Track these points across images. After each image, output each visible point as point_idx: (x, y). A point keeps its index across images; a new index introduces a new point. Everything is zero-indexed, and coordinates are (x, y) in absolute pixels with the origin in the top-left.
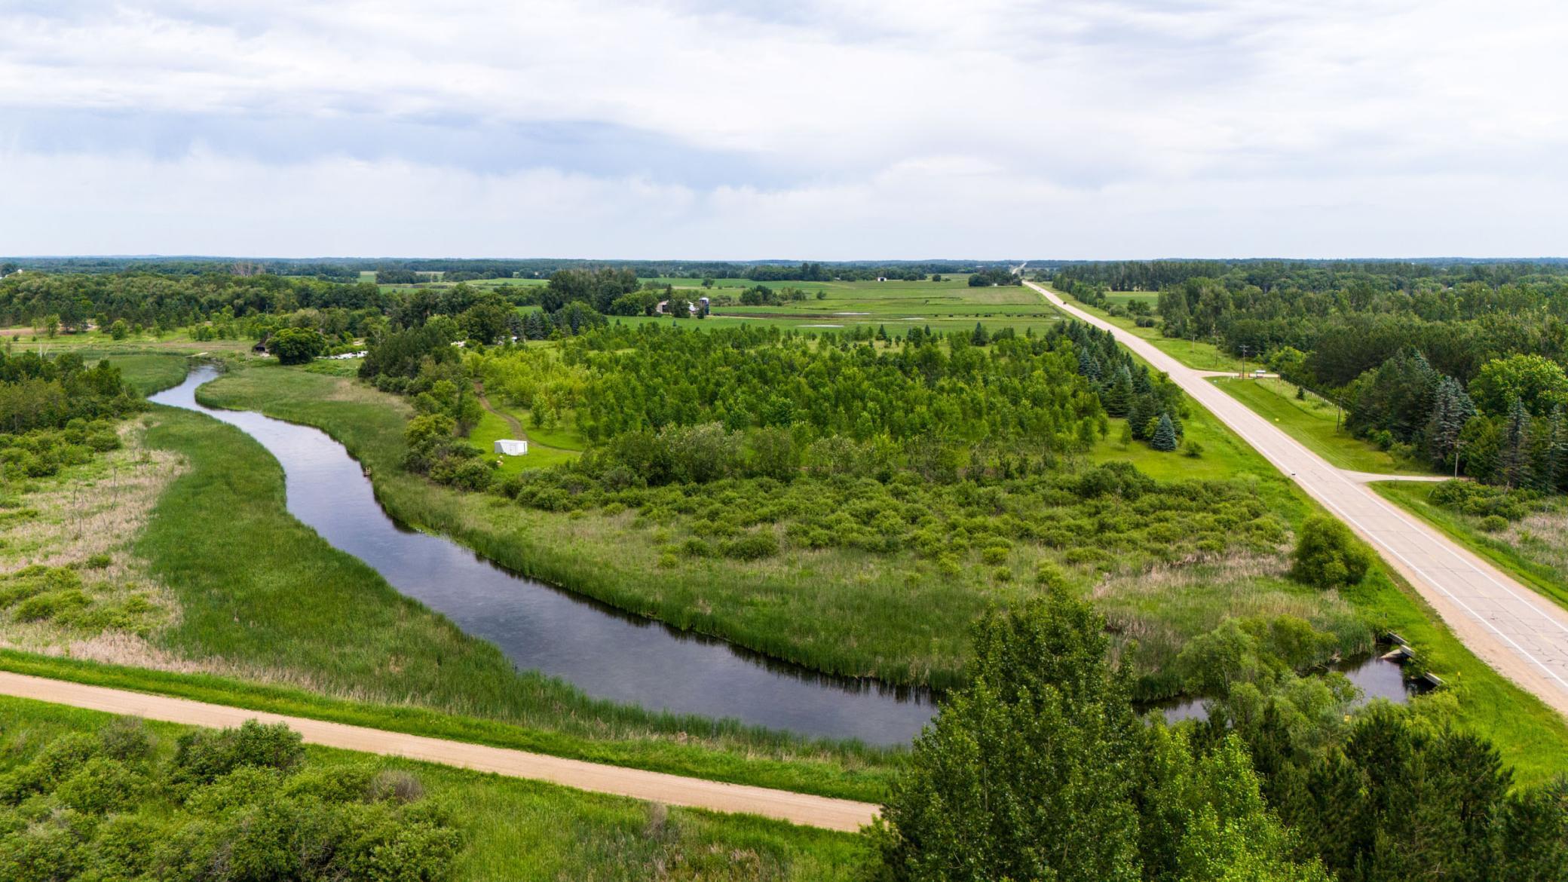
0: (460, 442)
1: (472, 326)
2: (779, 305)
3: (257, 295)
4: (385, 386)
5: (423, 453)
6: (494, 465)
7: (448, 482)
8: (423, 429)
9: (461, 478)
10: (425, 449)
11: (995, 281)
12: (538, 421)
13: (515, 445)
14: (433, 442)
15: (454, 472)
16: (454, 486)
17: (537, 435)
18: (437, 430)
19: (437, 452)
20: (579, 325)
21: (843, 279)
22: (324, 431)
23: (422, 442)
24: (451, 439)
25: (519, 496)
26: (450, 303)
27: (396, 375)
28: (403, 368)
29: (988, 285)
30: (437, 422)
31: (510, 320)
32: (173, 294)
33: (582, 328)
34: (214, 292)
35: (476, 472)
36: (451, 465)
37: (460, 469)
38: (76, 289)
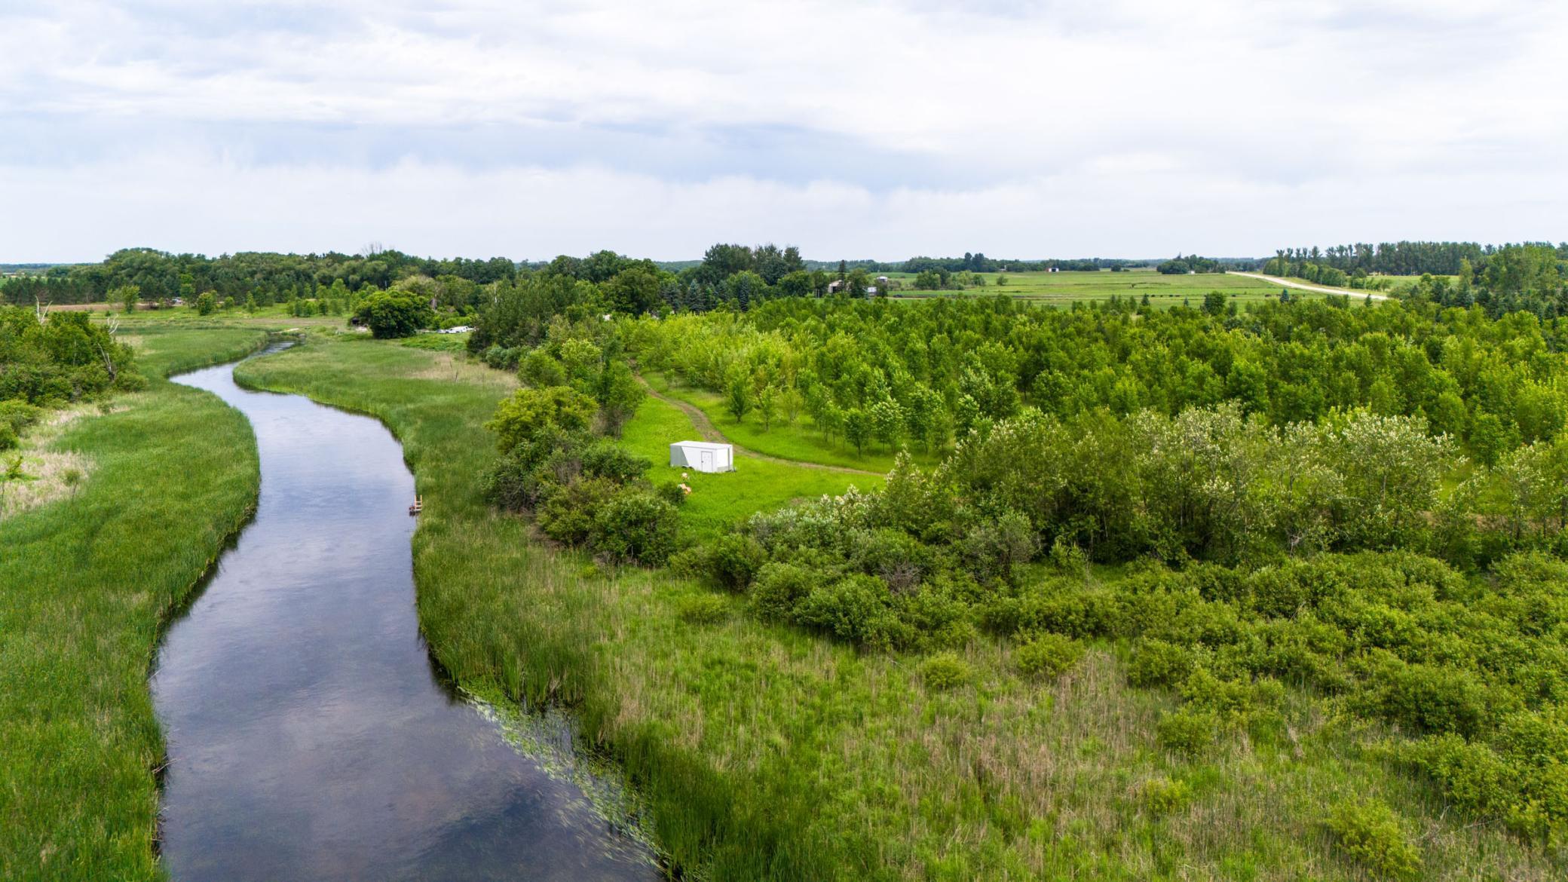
0: (604, 446)
1: (620, 295)
2: (960, 288)
3: (375, 270)
4: (497, 360)
5: (528, 468)
6: (677, 496)
7: (576, 539)
8: (528, 416)
9: (606, 533)
10: (531, 461)
11: (1191, 268)
12: (738, 408)
13: (711, 452)
14: (550, 444)
15: (591, 514)
16: (592, 550)
17: (741, 433)
18: (557, 418)
19: (556, 466)
20: (747, 300)
21: (1009, 270)
22: (385, 424)
23: (527, 445)
24: (588, 439)
25: (756, 591)
26: (593, 271)
27: (512, 344)
28: (524, 335)
29: (1185, 272)
30: (559, 403)
31: (666, 291)
32: (283, 270)
33: (752, 303)
34: (328, 266)
35: (642, 519)
36: (586, 499)
37: (605, 513)
38: (183, 265)
